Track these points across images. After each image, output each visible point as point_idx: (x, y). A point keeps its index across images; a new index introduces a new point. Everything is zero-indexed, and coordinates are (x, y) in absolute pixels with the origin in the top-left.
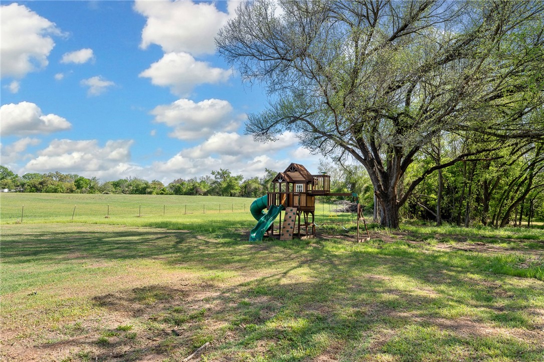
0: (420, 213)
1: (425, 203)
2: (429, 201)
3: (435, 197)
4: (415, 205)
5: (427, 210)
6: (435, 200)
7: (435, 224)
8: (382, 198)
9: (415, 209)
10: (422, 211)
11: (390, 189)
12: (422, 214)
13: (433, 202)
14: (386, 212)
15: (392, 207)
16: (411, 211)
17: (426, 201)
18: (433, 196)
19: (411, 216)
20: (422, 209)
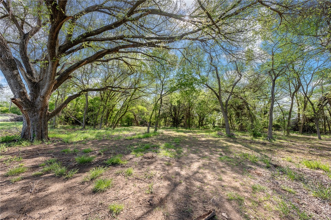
0: (71, 121)
1: (75, 116)
2: (77, 115)
3: (81, 113)
4: (69, 117)
5: (76, 120)
6: (81, 115)
7: (81, 127)
8: (26, 107)
9: (68, 119)
10: (72, 121)
11: (39, 99)
12: (72, 122)
13: (80, 116)
14: (31, 123)
15: (41, 118)
16: (66, 121)
17: (76, 116)
18: (80, 113)
19: (65, 124)
20: (73, 119)
